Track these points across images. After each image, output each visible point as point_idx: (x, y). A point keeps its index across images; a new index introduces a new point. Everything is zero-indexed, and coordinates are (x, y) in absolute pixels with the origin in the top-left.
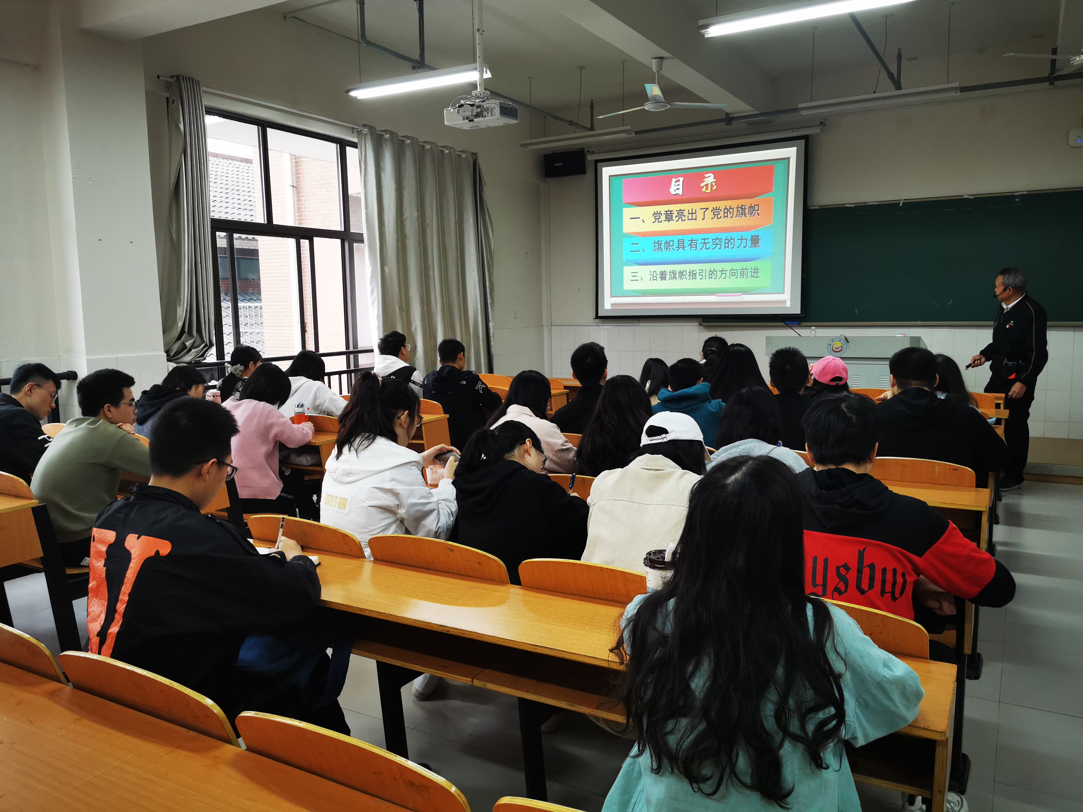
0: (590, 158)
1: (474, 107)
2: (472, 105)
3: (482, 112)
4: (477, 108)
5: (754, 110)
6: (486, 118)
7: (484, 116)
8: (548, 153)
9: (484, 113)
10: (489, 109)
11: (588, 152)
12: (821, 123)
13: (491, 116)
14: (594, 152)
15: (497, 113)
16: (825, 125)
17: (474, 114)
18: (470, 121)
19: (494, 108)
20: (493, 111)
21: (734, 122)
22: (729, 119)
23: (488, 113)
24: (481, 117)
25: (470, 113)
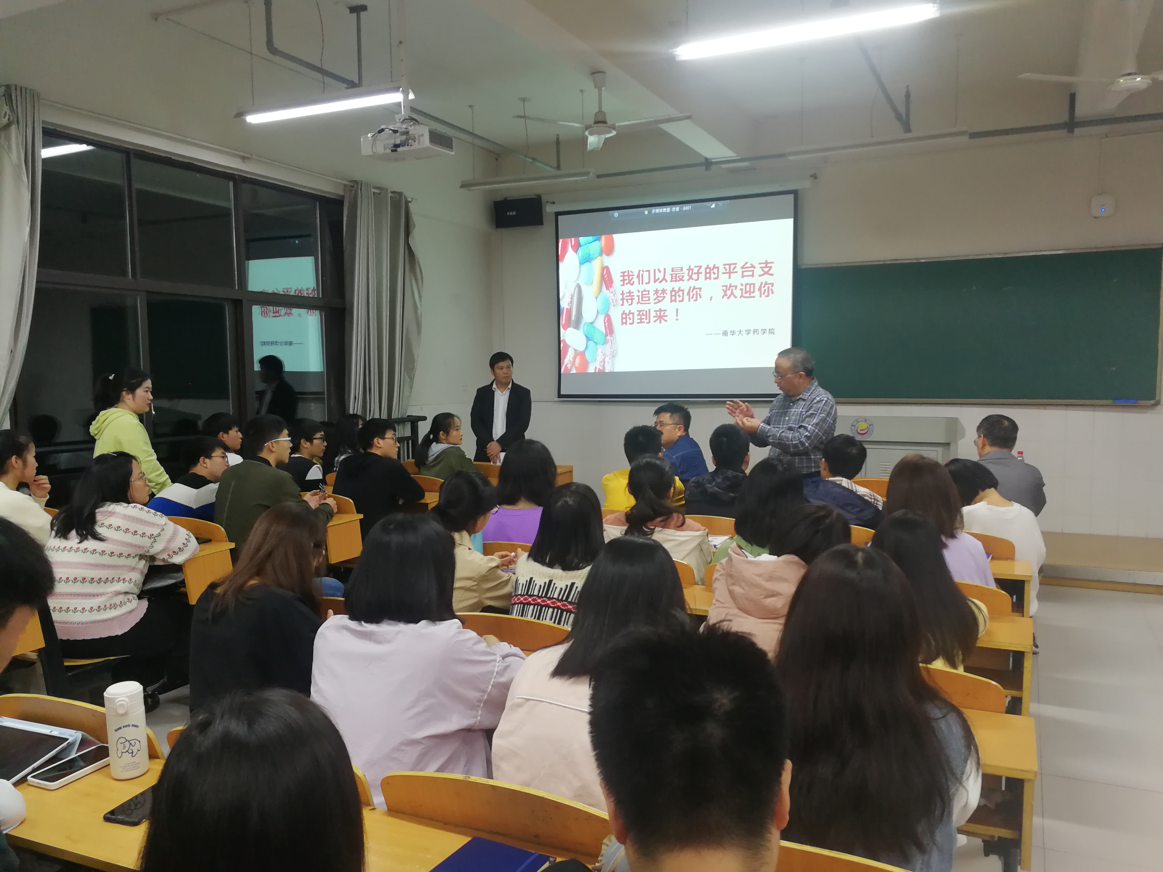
0: (549, 209)
1: (398, 134)
2: (395, 132)
3: (407, 140)
4: (402, 135)
5: (735, 155)
6: (412, 148)
7: (409, 145)
8: (499, 199)
9: (410, 141)
10: (417, 136)
11: (547, 202)
12: (811, 176)
13: (419, 145)
14: (554, 203)
15: (426, 141)
16: (816, 178)
17: (398, 142)
18: (392, 151)
19: (423, 135)
20: (421, 138)
21: (714, 167)
22: (708, 163)
23: (415, 141)
24: (406, 146)
25: (392, 142)
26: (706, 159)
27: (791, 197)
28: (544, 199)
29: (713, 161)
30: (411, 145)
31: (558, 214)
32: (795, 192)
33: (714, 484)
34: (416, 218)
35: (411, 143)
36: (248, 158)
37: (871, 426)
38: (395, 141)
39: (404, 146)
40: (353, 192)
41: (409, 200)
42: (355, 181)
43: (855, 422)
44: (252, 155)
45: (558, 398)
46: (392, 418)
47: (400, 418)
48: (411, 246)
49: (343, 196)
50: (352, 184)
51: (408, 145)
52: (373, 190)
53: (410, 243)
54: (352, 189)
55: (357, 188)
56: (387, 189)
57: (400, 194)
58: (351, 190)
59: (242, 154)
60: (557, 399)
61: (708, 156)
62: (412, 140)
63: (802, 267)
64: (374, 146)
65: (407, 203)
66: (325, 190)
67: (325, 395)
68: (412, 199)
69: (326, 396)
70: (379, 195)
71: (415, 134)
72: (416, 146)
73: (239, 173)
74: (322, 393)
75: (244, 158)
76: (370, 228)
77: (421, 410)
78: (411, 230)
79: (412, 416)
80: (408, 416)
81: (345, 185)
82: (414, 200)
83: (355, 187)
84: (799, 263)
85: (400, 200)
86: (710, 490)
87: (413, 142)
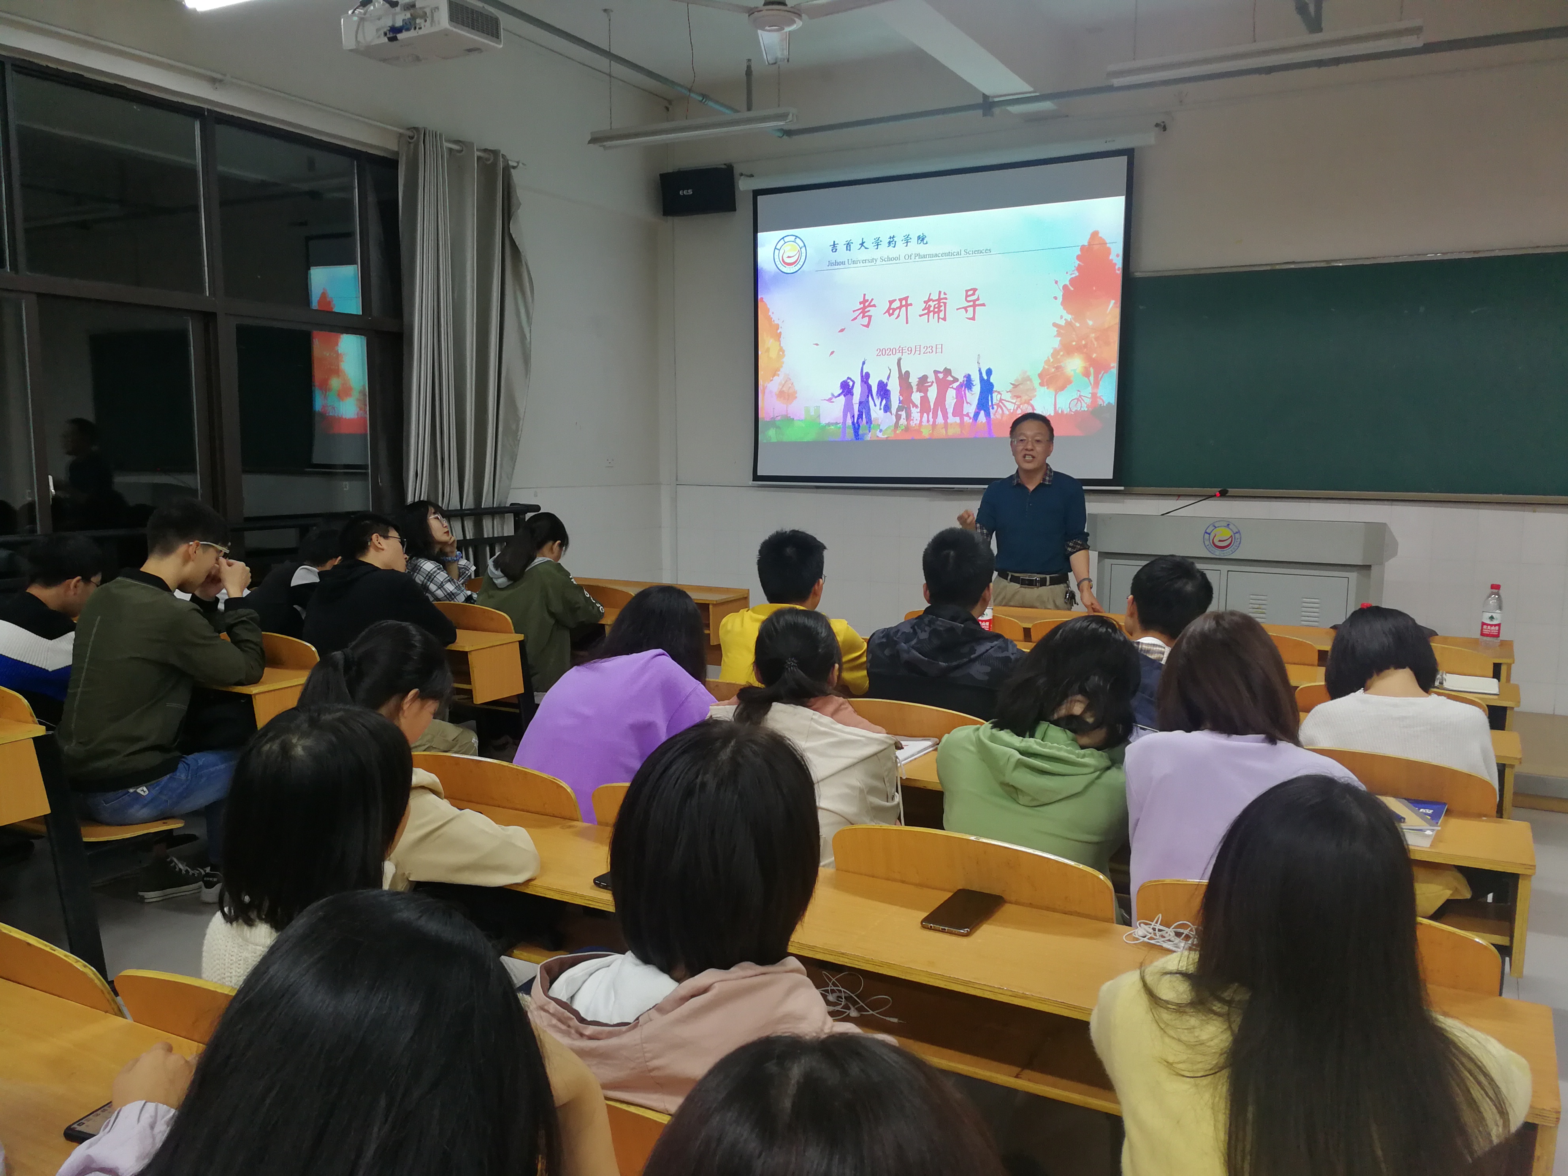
0: (744, 186)
2: (394, 4)
3: (414, 18)
5: (1031, 89)
6: (421, 32)
7: (417, 28)
8: (670, 170)
9: (418, 21)
10: (428, 11)
11: (742, 175)
12: (1157, 125)
13: (432, 26)
14: (752, 176)
15: (443, 19)
16: (1165, 128)
17: (399, 23)
18: (390, 39)
19: (437, 8)
20: (435, 15)
21: (997, 111)
22: (988, 104)
23: (426, 21)
24: (412, 30)
25: (387, 22)
26: (985, 97)
27: (1124, 159)
28: (737, 169)
29: (997, 99)
30: (420, 28)
31: (757, 193)
32: (1129, 153)
33: (914, 642)
34: (521, 193)
35: (420, 24)
36: (221, 81)
37: (1237, 536)
38: (394, 20)
39: (408, 30)
40: (412, 146)
41: (511, 163)
42: (416, 129)
43: (1211, 528)
44: (225, 75)
45: (753, 481)
46: (483, 507)
47: (496, 508)
48: (514, 237)
49: (397, 153)
50: (411, 134)
51: (415, 28)
52: (447, 145)
53: (511, 232)
54: (410, 141)
55: (418, 138)
56: (472, 144)
57: (495, 153)
58: (410, 143)
59: (209, 73)
60: (751, 483)
61: (987, 93)
62: (421, 17)
63: (1138, 275)
64: (360, 31)
65: (507, 169)
66: (369, 141)
67: (368, 469)
68: (518, 163)
69: (370, 471)
70: (458, 154)
71: (424, 8)
72: (426, 29)
73: (209, 108)
74: (365, 467)
75: (213, 81)
76: (440, 203)
77: (536, 495)
78: (513, 210)
79: (519, 504)
80: (512, 504)
81: (401, 134)
82: (520, 164)
83: (416, 137)
84: (1132, 268)
85: (495, 164)
86: (905, 656)
87: (422, 21)
